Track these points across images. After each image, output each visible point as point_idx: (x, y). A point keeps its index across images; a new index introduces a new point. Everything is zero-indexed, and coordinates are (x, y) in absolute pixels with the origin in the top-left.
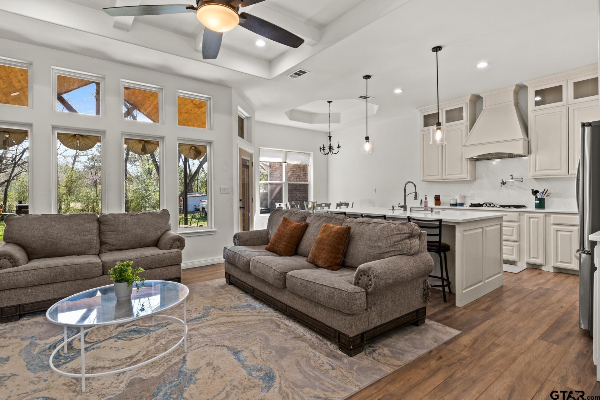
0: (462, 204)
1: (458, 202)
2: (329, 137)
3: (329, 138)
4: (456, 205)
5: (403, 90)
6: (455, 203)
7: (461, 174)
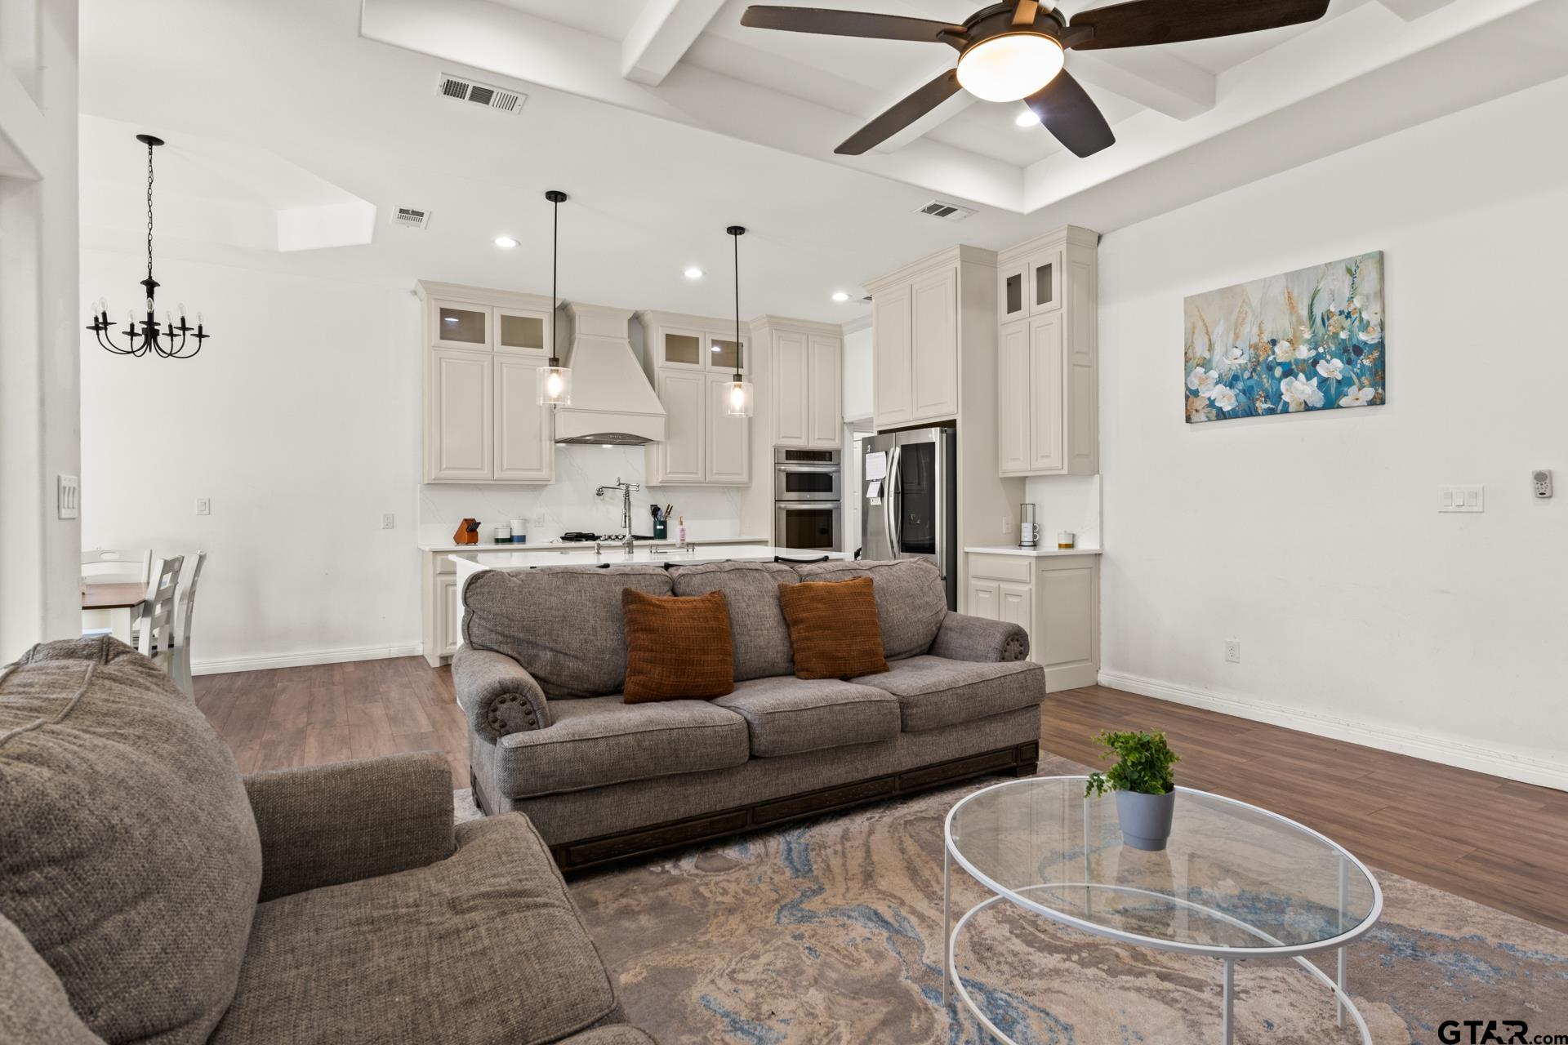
0: (522, 539)
1: (515, 533)
2: (145, 283)
3: (144, 288)
4: (510, 540)
5: (519, 243)
6: (507, 536)
7: (537, 470)
